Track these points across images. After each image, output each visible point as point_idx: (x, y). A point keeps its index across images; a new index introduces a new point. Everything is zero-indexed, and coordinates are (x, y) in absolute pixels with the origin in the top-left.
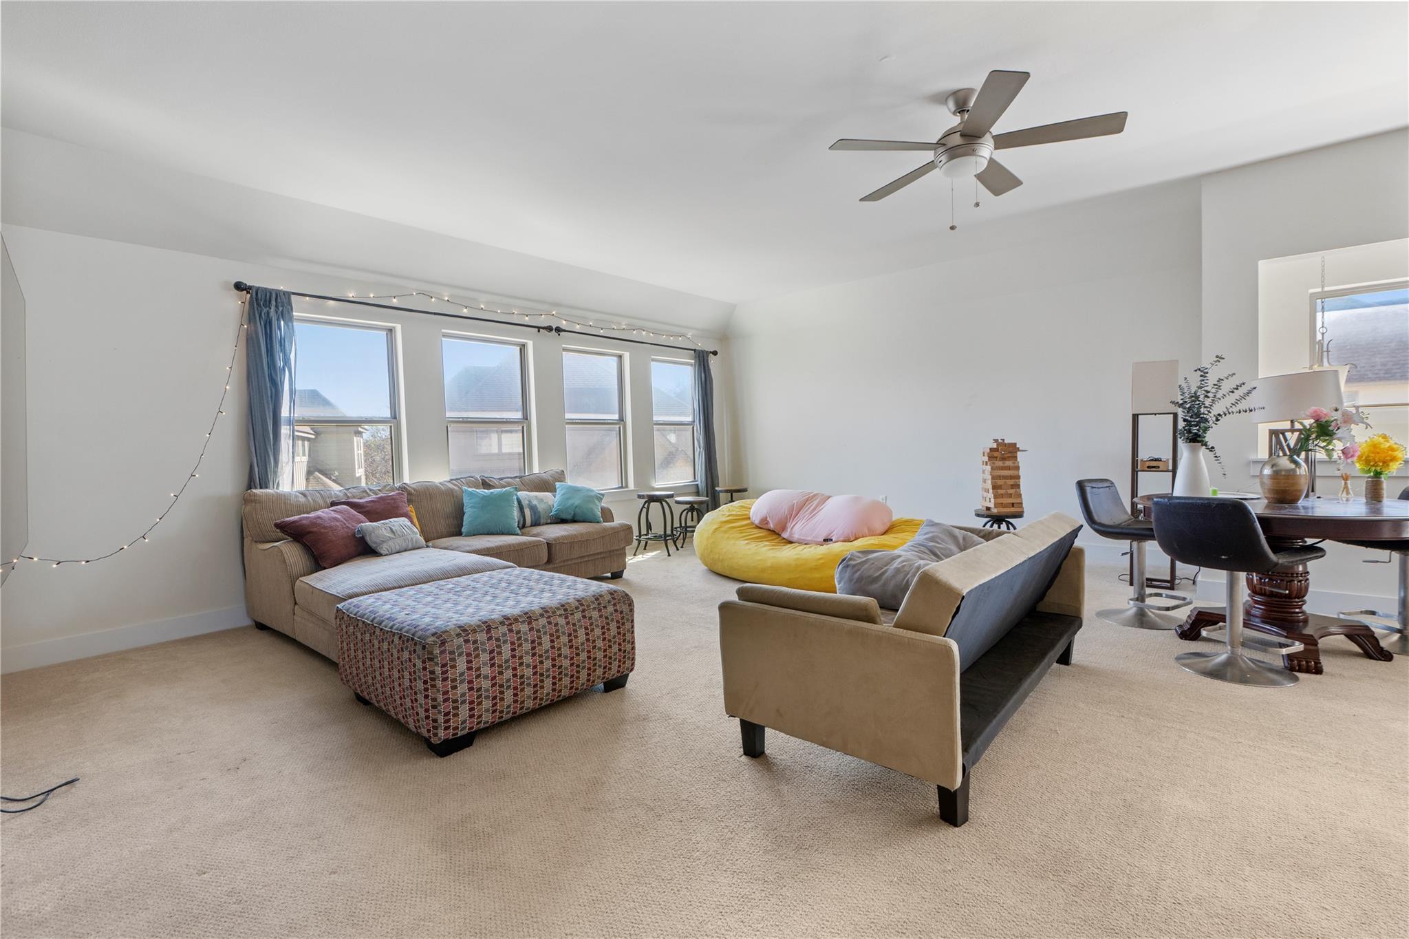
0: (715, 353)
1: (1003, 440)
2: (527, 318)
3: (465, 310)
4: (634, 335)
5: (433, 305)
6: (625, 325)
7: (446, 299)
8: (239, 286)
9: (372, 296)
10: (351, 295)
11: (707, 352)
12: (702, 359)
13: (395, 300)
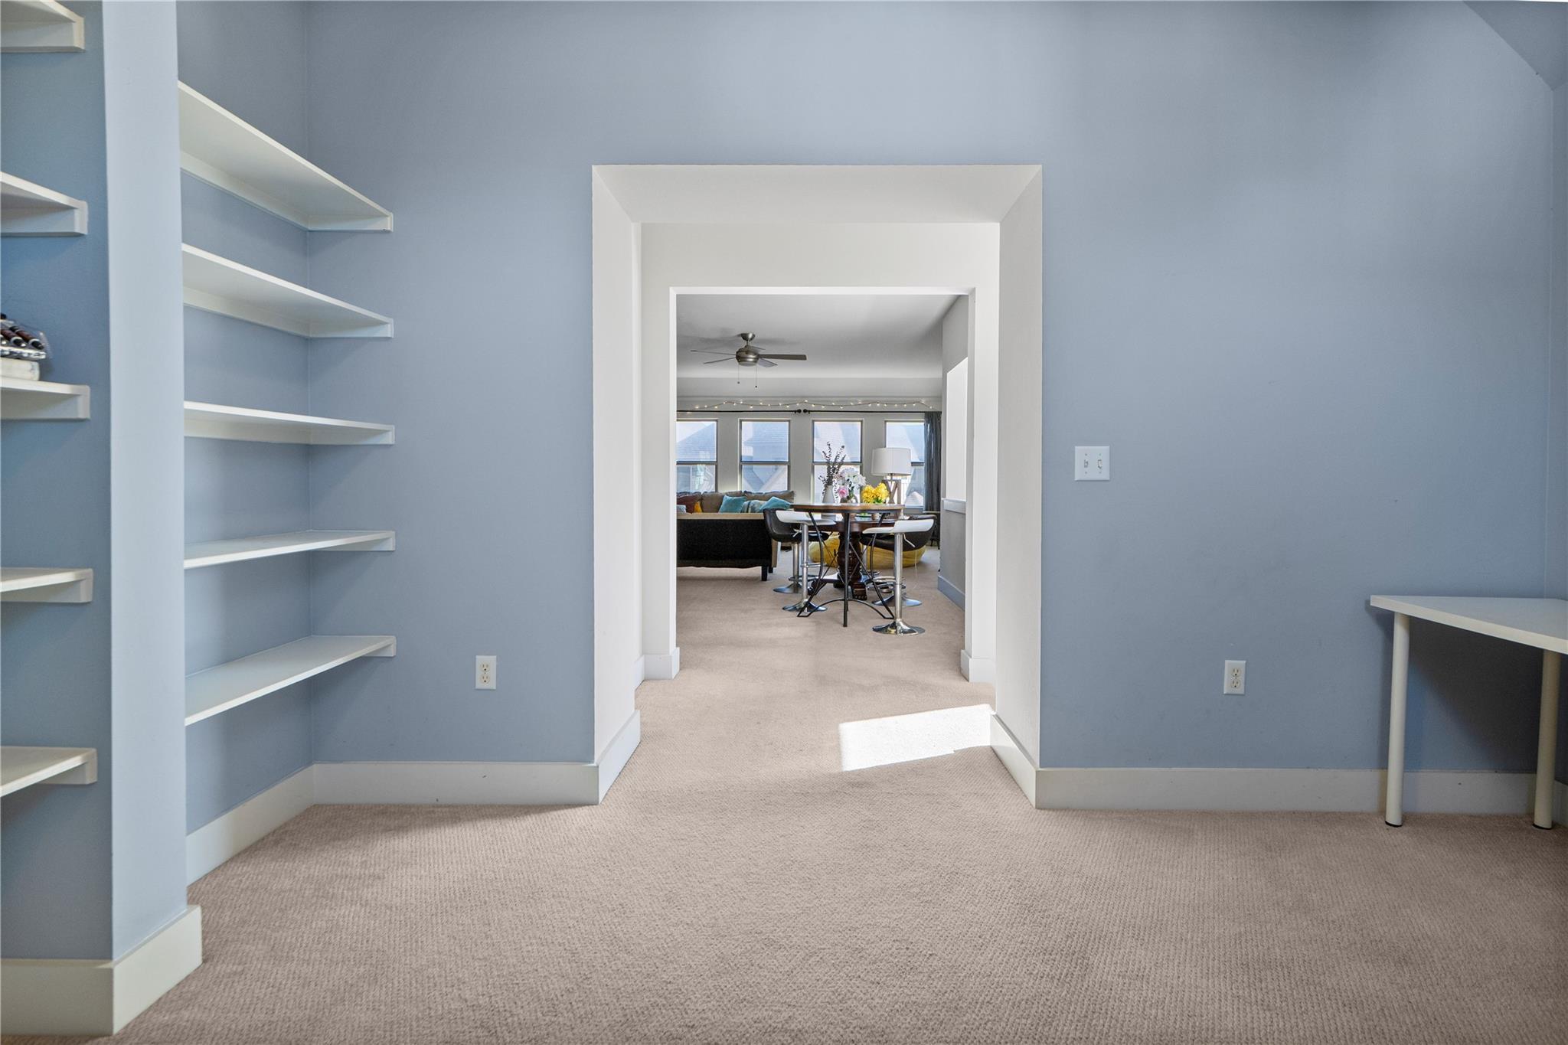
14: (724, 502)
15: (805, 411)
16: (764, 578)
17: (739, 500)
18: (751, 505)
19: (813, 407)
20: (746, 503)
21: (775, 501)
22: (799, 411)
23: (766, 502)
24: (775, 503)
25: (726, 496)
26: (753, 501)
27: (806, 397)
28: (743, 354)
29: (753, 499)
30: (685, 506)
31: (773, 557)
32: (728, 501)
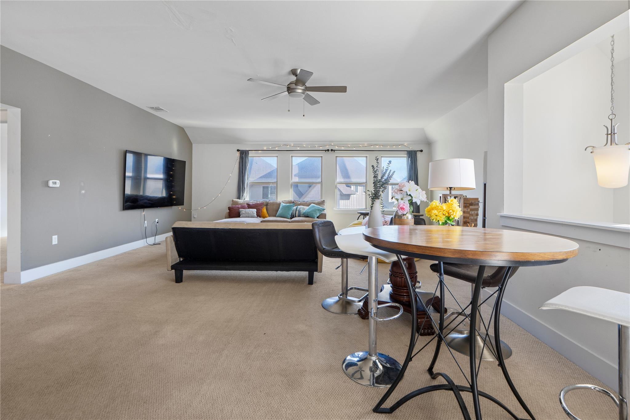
0: (421, 151)
1: (466, 196)
2: (321, 148)
3: (298, 148)
4: (372, 148)
5: (288, 148)
6: (367, 144)
7: (292, 145)
8: (238, 150)
9: (270, 148)
10: (265, 148)
11: (416, 151)
12: (412, 155)
13: (277, 148)
14: (281, 207)
15: (332, 150)
16: (311, 282)
17: (291, 206)
18: (298, 209)
19: (336, 148)
20: (295, 208)
21: (314, 206)
22: (328, 150)
23: (308, 207)
24: (314, 208)
25: (282, 203)
26: (299, 207)
27: (332, 141)
28: (293, 86)
29: (300, 205)
30: (255, 210)
31: (319, 263)
32: (284, 207)
